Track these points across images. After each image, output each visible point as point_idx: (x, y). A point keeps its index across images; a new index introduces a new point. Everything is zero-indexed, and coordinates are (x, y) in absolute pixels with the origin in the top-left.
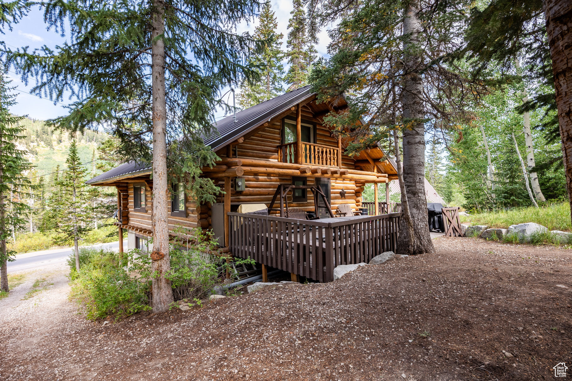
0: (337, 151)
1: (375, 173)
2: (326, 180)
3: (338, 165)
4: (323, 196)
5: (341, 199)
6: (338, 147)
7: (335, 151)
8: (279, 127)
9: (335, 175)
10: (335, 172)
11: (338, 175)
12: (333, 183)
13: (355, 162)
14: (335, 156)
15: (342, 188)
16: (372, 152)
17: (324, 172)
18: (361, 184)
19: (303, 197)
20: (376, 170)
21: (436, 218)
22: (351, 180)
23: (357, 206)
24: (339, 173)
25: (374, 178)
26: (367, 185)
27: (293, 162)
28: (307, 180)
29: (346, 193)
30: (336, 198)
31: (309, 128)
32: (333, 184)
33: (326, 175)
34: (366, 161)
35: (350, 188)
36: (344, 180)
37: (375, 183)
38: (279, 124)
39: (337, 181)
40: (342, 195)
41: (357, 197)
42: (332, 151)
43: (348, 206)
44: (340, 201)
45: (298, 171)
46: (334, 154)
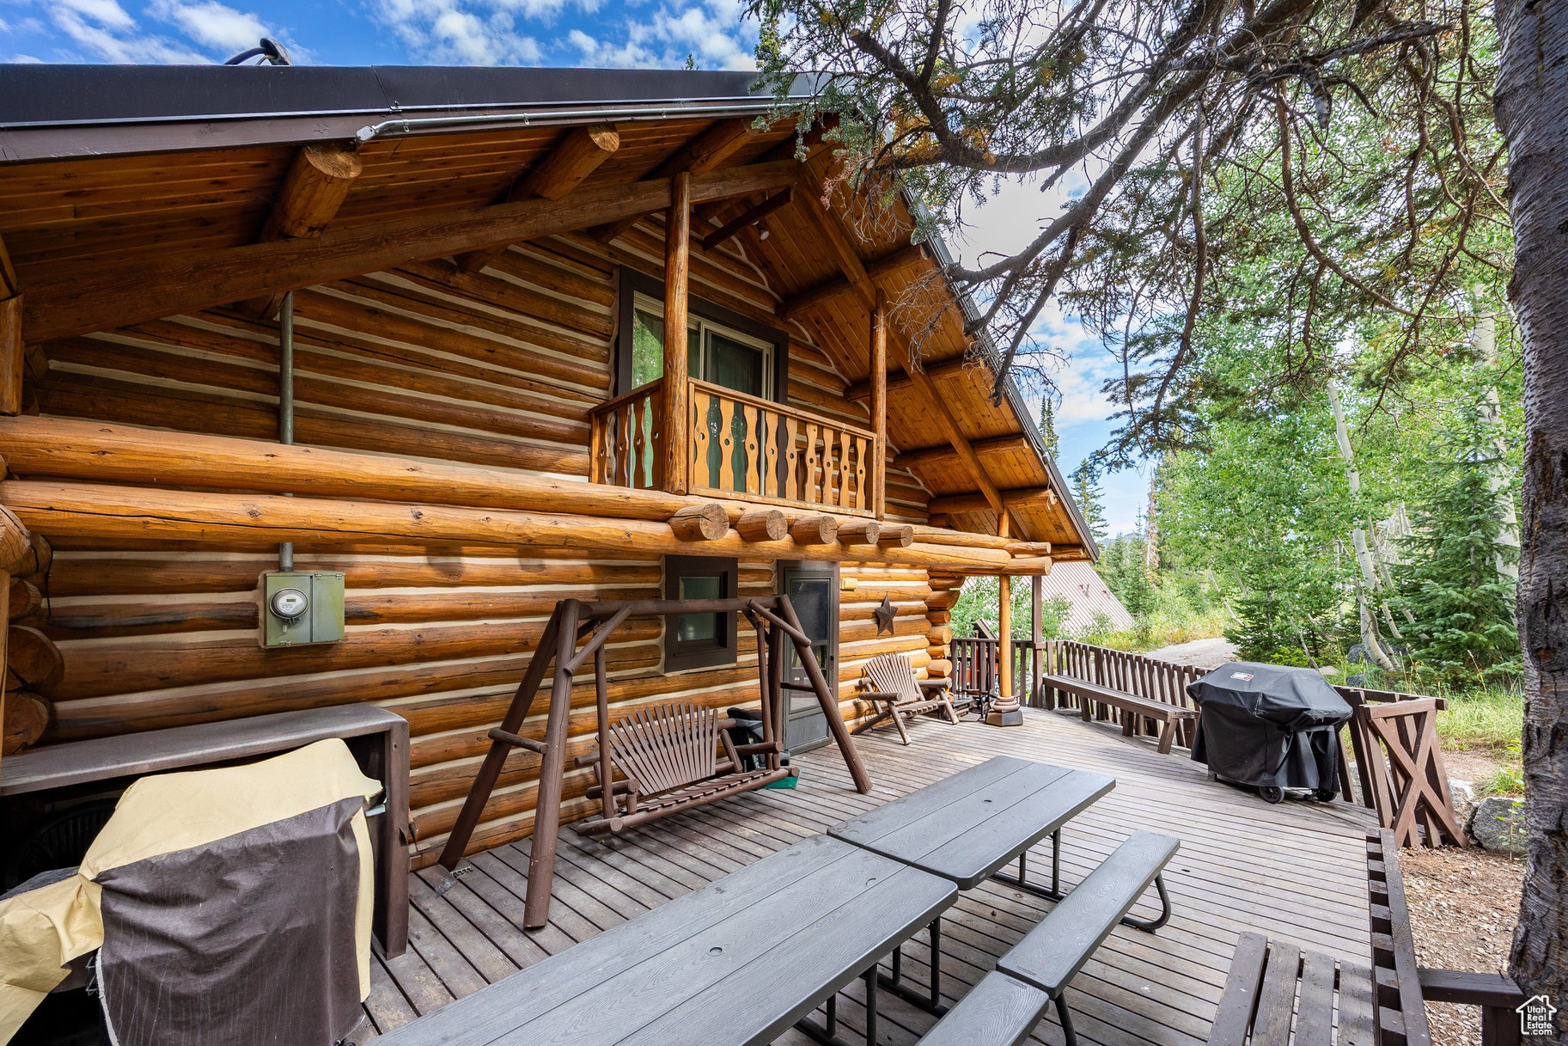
0: (869, 442)
1: (1003, 539)
2: (821, 567)
3: (868, 506)
4: (799, 645)
5: (879, 635)
6: (871, 427)
7: (861, 445)
8: (603, 325)
9: (857, 549)
10: (859, 536)
11: (871, 547)
12: (849, 578)
13: (930, 501)
14: (861, 465)
15: (882, 595)
16: (998, 459)
17: (806, 535)
18: (947, 579)
19: (721, 641)
20: (1005, 530)
21: (1304, 740)
22: (913, 566)
23: (934, 656)
24: (873, 538)
25: (1001, 558)
26: (970, 582)
27: (649, 482)
28: (737, 571)
29: (895, 612)
30: (859, 635)
31: (757, 355)
32: (848, 582)
33: (813, 549)
34: (976, 496)
35: (912, 593)
36: (889, 566)
37: (1003, 574)
38: (603, 310)
39: (866, 571)
40: (883, 619)
41: (934, 625)
42: (845, 441)
43: (901, 662)
44: (875, 644)
45: (662, 529)
46: (854, 456)
